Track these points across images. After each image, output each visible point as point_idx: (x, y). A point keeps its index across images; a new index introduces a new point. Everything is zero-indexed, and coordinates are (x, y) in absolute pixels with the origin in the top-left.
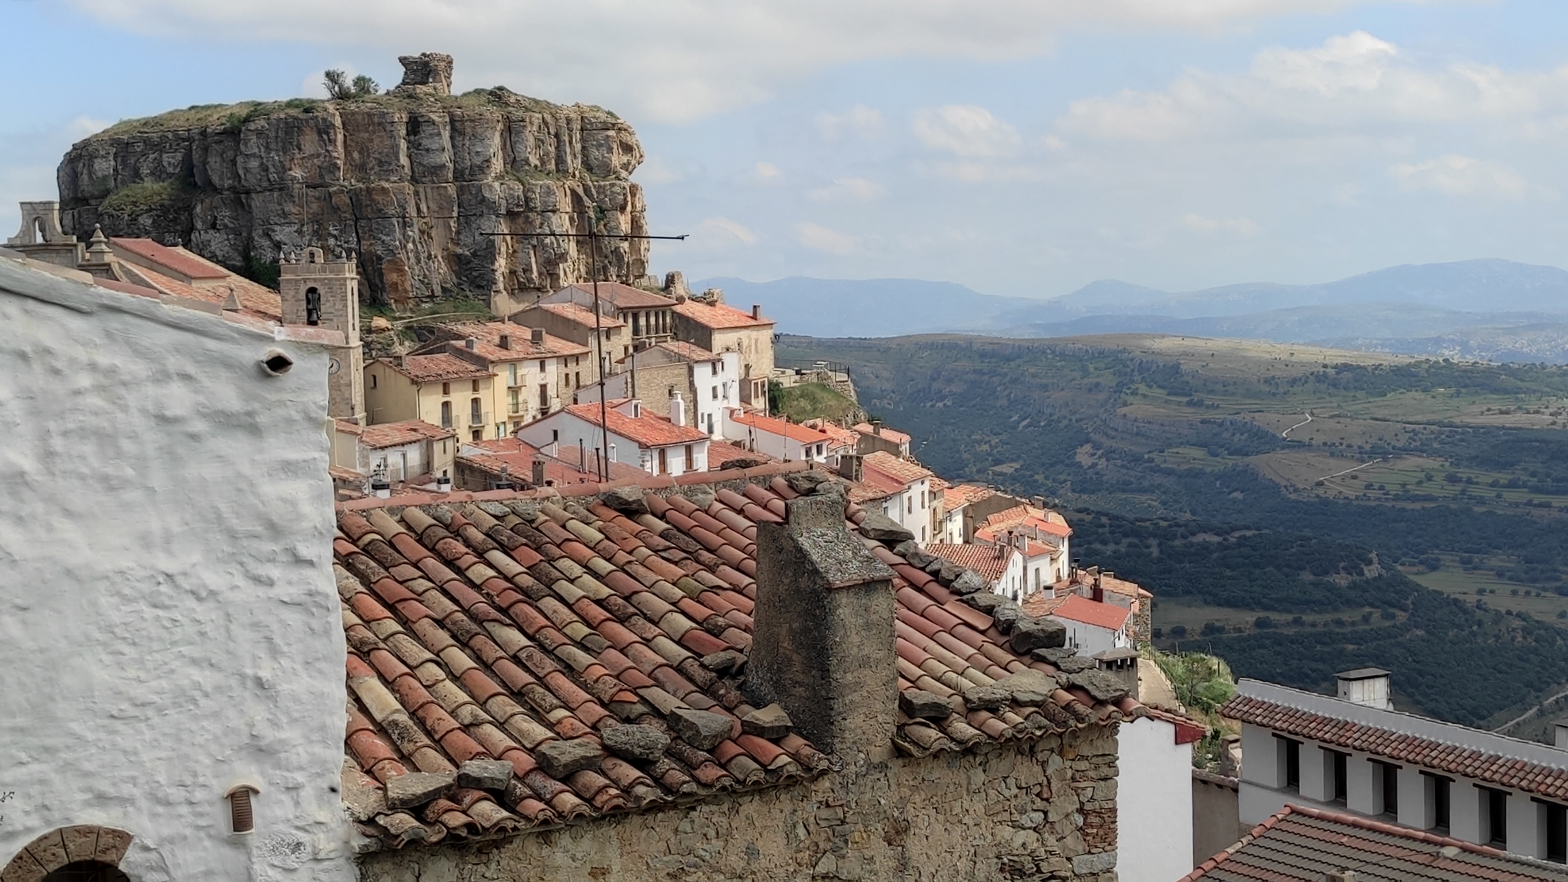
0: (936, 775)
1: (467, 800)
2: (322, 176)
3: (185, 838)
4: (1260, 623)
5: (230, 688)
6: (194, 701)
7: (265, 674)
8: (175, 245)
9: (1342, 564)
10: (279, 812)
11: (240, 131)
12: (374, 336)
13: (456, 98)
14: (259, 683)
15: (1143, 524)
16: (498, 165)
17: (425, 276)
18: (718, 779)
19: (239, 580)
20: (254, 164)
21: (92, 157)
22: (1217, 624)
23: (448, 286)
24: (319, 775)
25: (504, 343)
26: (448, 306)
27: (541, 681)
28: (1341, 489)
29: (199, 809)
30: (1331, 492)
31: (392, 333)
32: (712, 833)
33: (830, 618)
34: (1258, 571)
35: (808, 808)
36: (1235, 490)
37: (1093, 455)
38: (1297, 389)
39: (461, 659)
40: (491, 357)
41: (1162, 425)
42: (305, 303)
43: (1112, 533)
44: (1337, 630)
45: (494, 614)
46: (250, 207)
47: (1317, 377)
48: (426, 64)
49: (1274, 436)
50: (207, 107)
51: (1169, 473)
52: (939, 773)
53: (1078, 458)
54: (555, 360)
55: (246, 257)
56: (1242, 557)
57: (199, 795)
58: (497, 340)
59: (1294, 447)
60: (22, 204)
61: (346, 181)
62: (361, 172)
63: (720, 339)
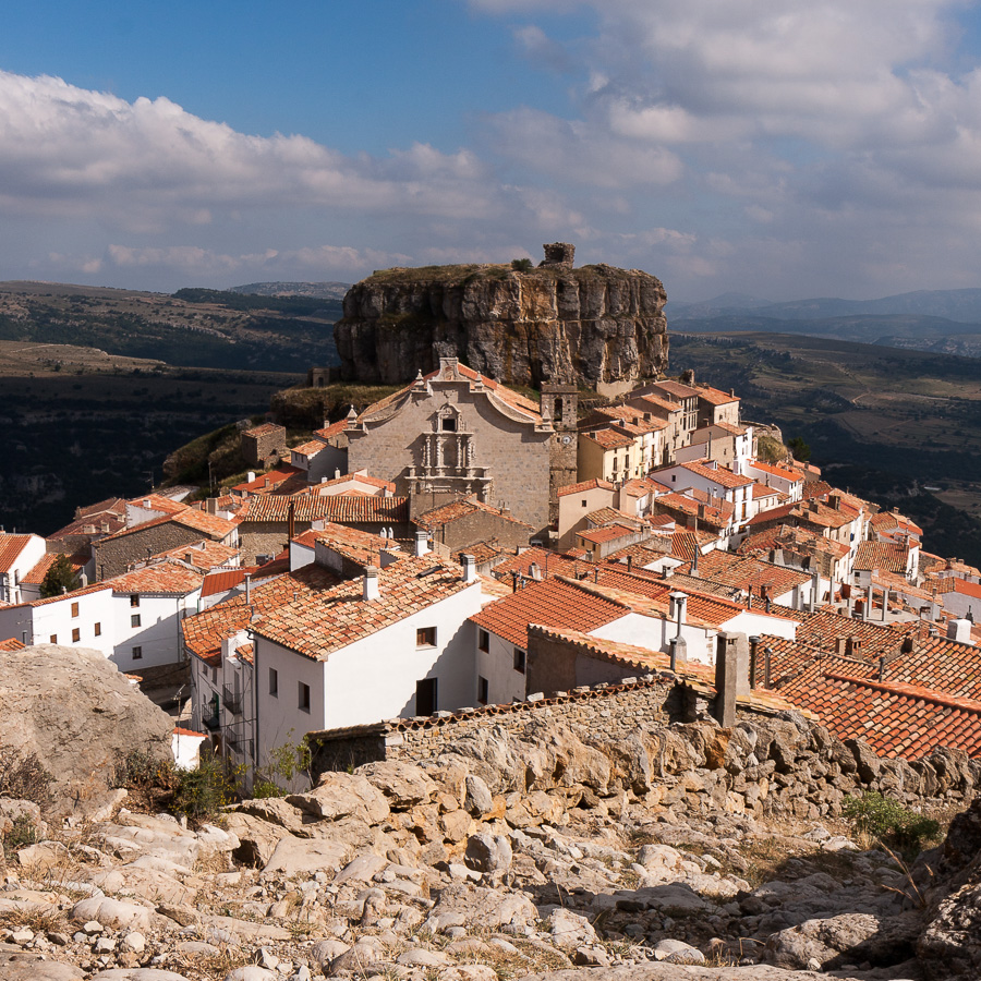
2: (509, 315)
9: (895, 487)
16: (603, 310)
20: (472, 306)
21: (370, 295)
23: (574, 377)
25: (635, 422)
28: (889, 438)
30: (883, 439)
36: (823, 435)
40: (634, 432)
41: (777, 392)
42: (553, 406)
46: (467, 330)
48: (560, 250)
49: (847, 402)
54: (658, 431)
58: (631, 420)
59: (860, 409)
61: (523, 319)
62: (531, 313)
63: (718, 411)
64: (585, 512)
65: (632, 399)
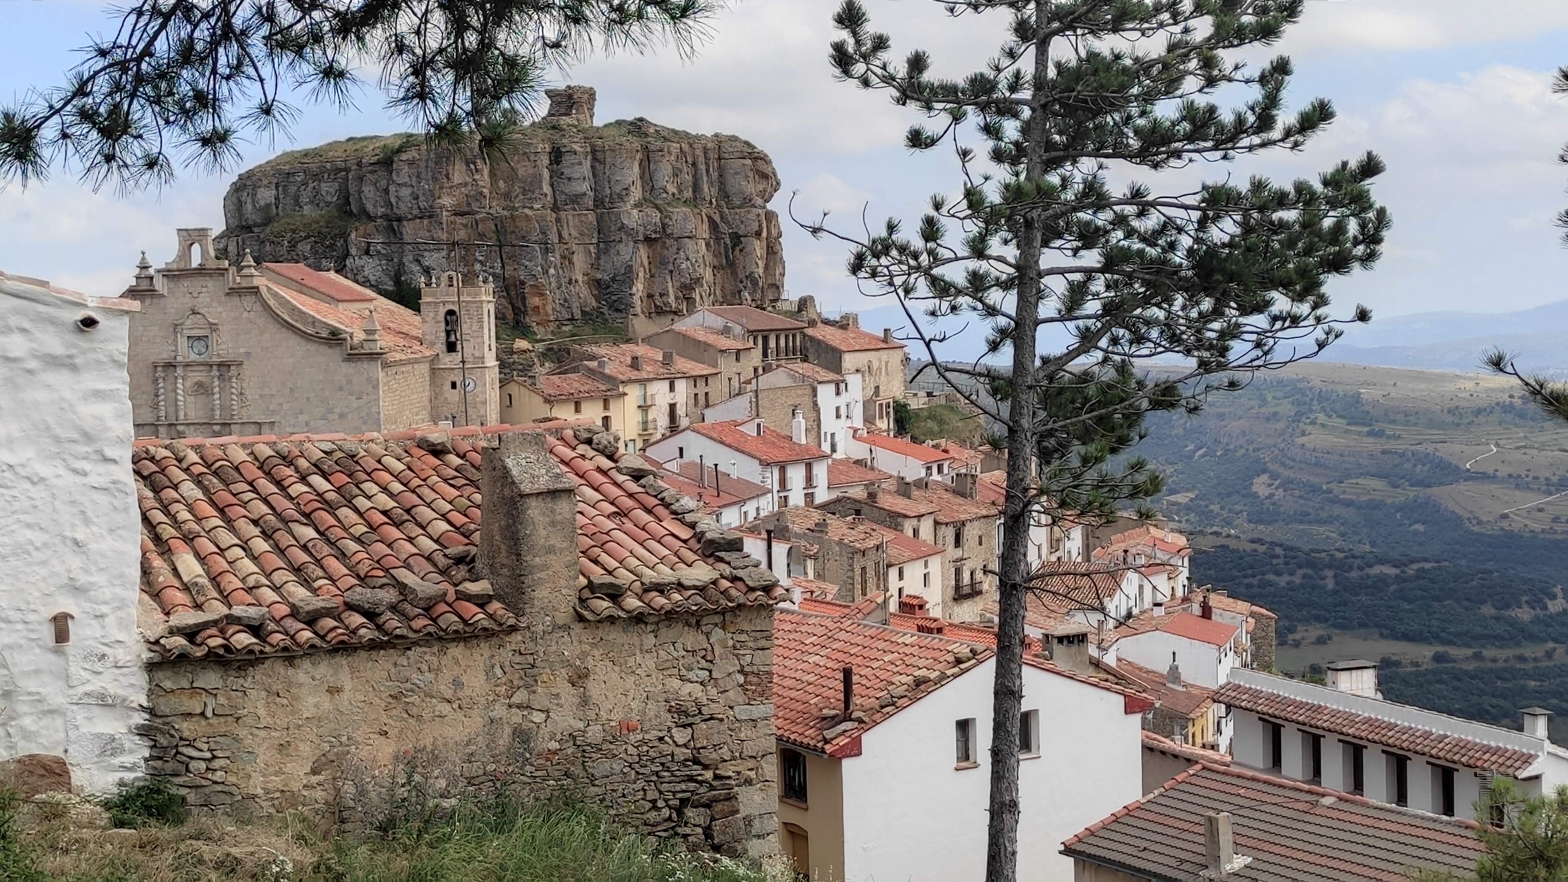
0: (612, 636)
1: (230, 632)
2: (469, 204)
3: (21, 646)
4: (1438, 658)
5: (55, 545)
6: (29, 553)
7: (79, 536)
8: (328, 270)
9: (1524, 598)
10: (88, 632)
11: (392, 162)
12: (515, 356)
13: (598, 128)
14: (76, 543)
15: (1318, 555)
16: (636, 193)
17: (566, 300)
18: (425, 627)
19: (62, 471)
20: (406, 192)
21: (255, 187)
22: (1394, 658)
23: (588, 309)
24: (119, 608)
25: (635, 364)
26: (587, 329)
27: (318, 562)
28: (1527, 522)
29: (31, 627)
30: (1516, 525)
31: (533, 354)
32: (424, 667)
33: (522, 516)
34: (1436, 604)
35: (504, 654)
36: (1416, 522)
37: (1270, 485)
38: (1481, 419)
39: (261, 545)
40: (621, 377)
41: (1341, 455)
42: (443, 324)
43: (1286, 564)
44: (1518, 666)
45: (297, 516)
46: (401, 234)
47: (1502, 407)
48: (570, 97)
49: (1457, 468)
50: (364, 139)
51: (1349, 504)
52: (614, 635)
53: (1255, 489)
54: (684, 381)
55: (397, 281)
56: (1420, 589)
57: (31, 617)
58: (629, 361)
59: (1477, 478)
60: (179, 230)
61: (493, 209)
62: (506, 199)
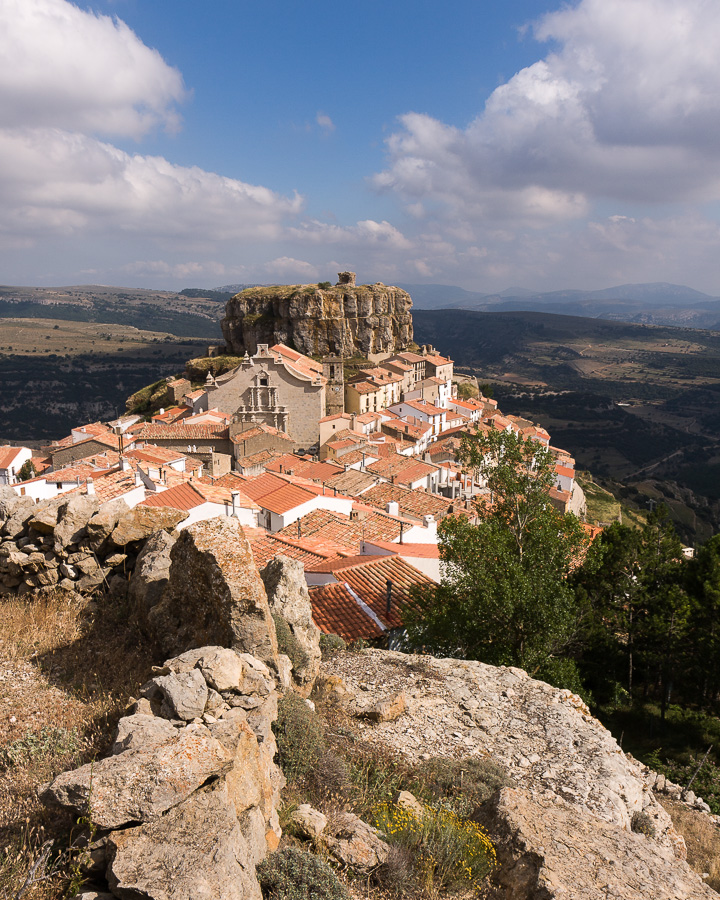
2: (316, 315)
9: (600, 404)
11: (290, 300)
16: (371, 312)
17: (348, 348)
20: (295, 310)
23: (355, 351)
26: (355, 358)
28: (601, 375)
30: (597, 376)
42: (329, 370)
46: (293, 324)
48: (346, 276)
49: (577, 353)
54: (396, 383)
56: (564, 401)
58: (379, 376)
59: (584, 358)
61: (324, 317)
62: (329, 314)
63: (438, 369)
64: (334, 431)
65: (384, 364)
